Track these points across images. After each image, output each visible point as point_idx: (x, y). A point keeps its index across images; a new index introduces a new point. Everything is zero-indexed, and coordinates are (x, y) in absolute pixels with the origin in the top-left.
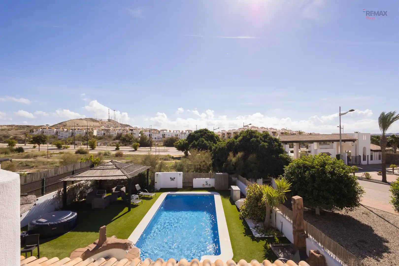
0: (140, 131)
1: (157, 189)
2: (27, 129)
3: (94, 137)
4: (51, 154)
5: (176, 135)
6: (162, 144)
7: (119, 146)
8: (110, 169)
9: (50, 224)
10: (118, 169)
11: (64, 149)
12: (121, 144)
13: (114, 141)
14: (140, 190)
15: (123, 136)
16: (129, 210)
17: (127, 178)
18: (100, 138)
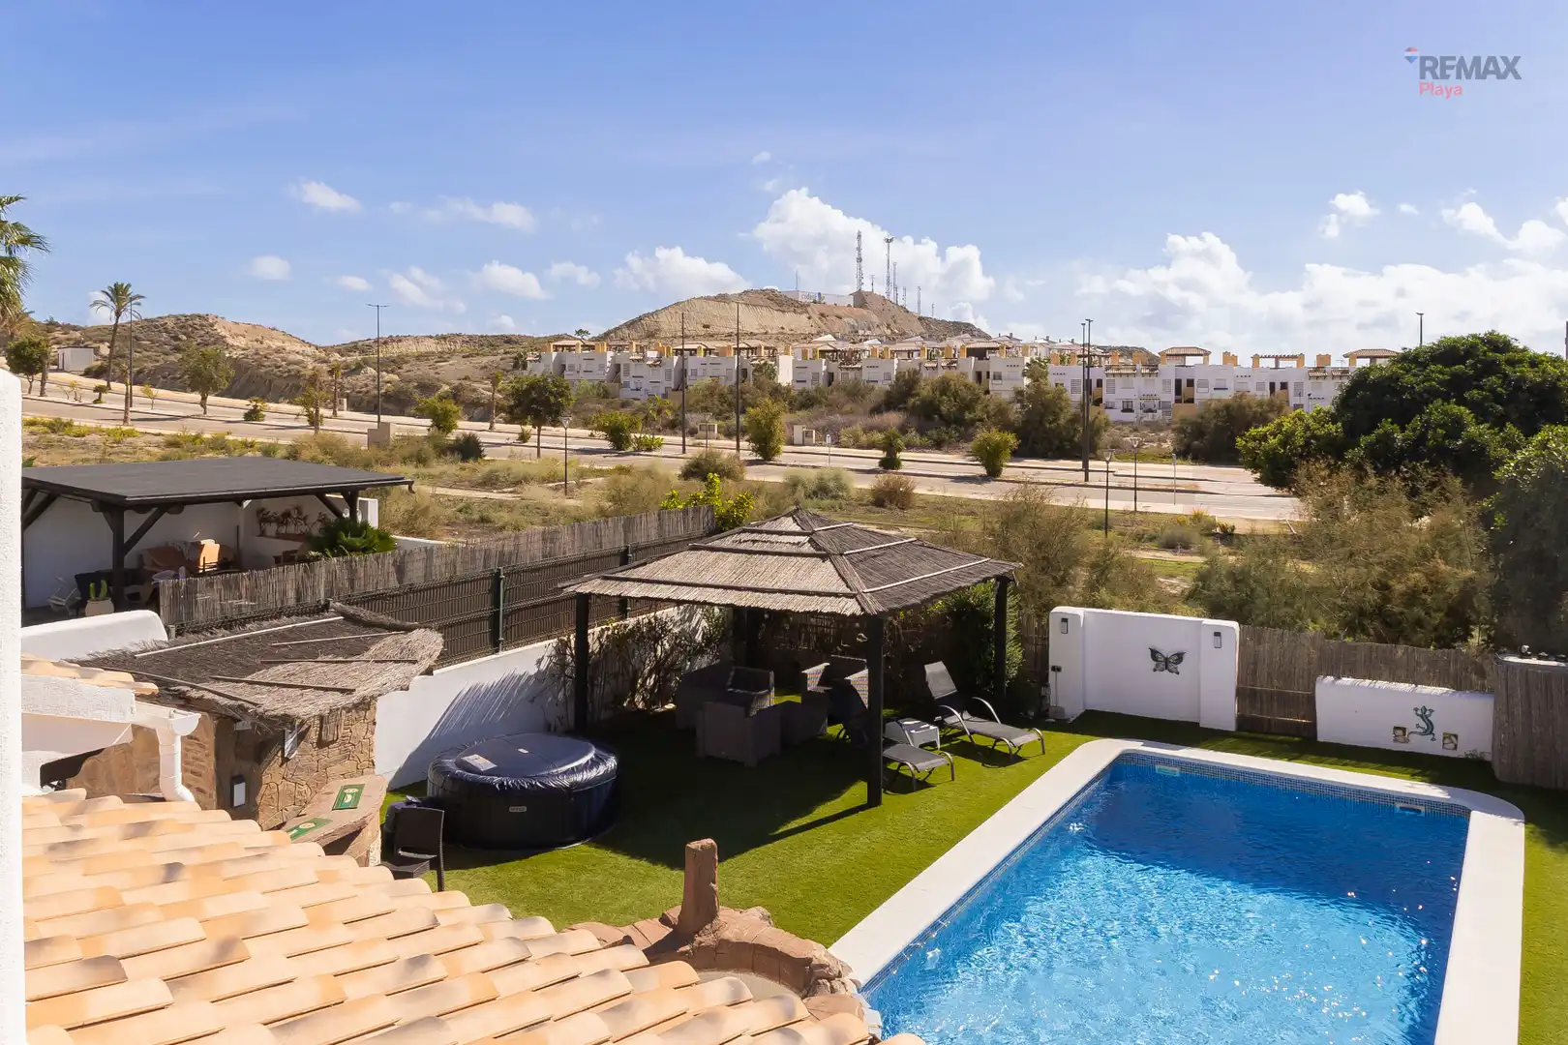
0: (1027, 360)
1: (1062, 710)
2: (506, 353)
3: (777, 392)
4: (582, 474)
5: (1272, 385)
6: (1165, 446)
7: (900, 450)
8: (780, 554)
9: (502, 785)
10: (823, 558)
11: (634, 453)
12: (913, 436)
13: (877, 419)
14: (949, 700)
15: (925, 390)
16: (874, 800)
17: (859, 613)
18: (805, 402)
